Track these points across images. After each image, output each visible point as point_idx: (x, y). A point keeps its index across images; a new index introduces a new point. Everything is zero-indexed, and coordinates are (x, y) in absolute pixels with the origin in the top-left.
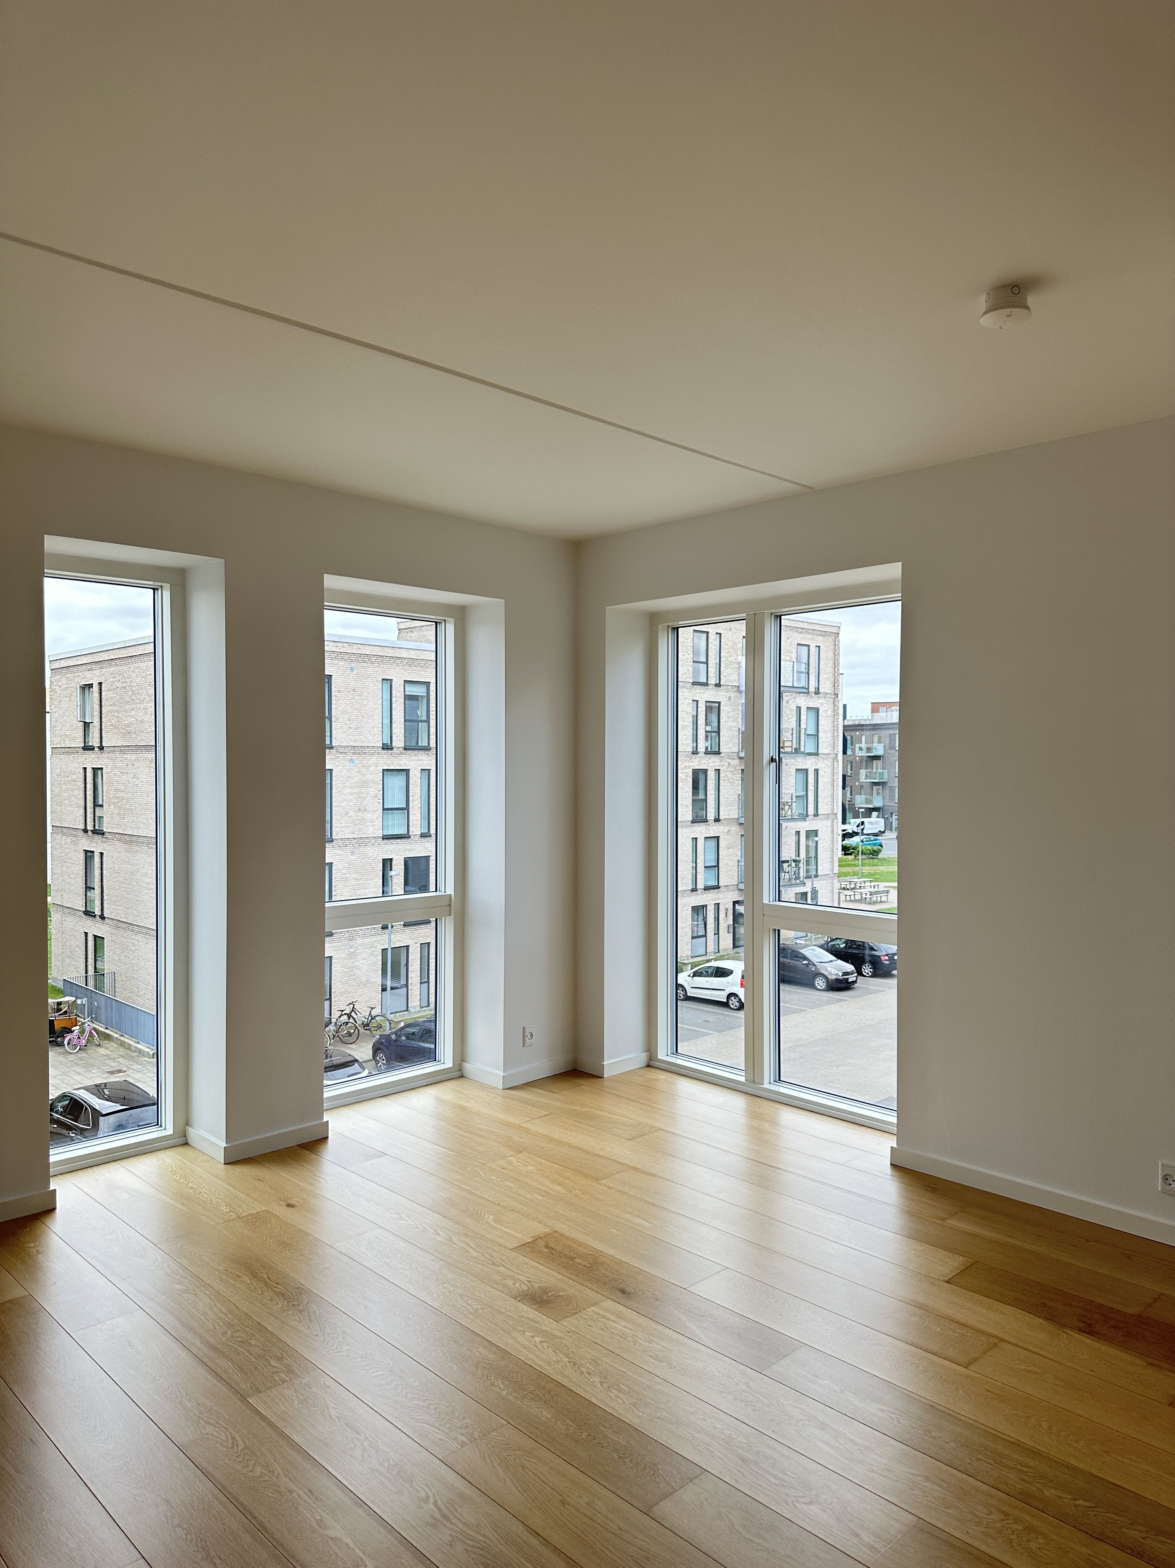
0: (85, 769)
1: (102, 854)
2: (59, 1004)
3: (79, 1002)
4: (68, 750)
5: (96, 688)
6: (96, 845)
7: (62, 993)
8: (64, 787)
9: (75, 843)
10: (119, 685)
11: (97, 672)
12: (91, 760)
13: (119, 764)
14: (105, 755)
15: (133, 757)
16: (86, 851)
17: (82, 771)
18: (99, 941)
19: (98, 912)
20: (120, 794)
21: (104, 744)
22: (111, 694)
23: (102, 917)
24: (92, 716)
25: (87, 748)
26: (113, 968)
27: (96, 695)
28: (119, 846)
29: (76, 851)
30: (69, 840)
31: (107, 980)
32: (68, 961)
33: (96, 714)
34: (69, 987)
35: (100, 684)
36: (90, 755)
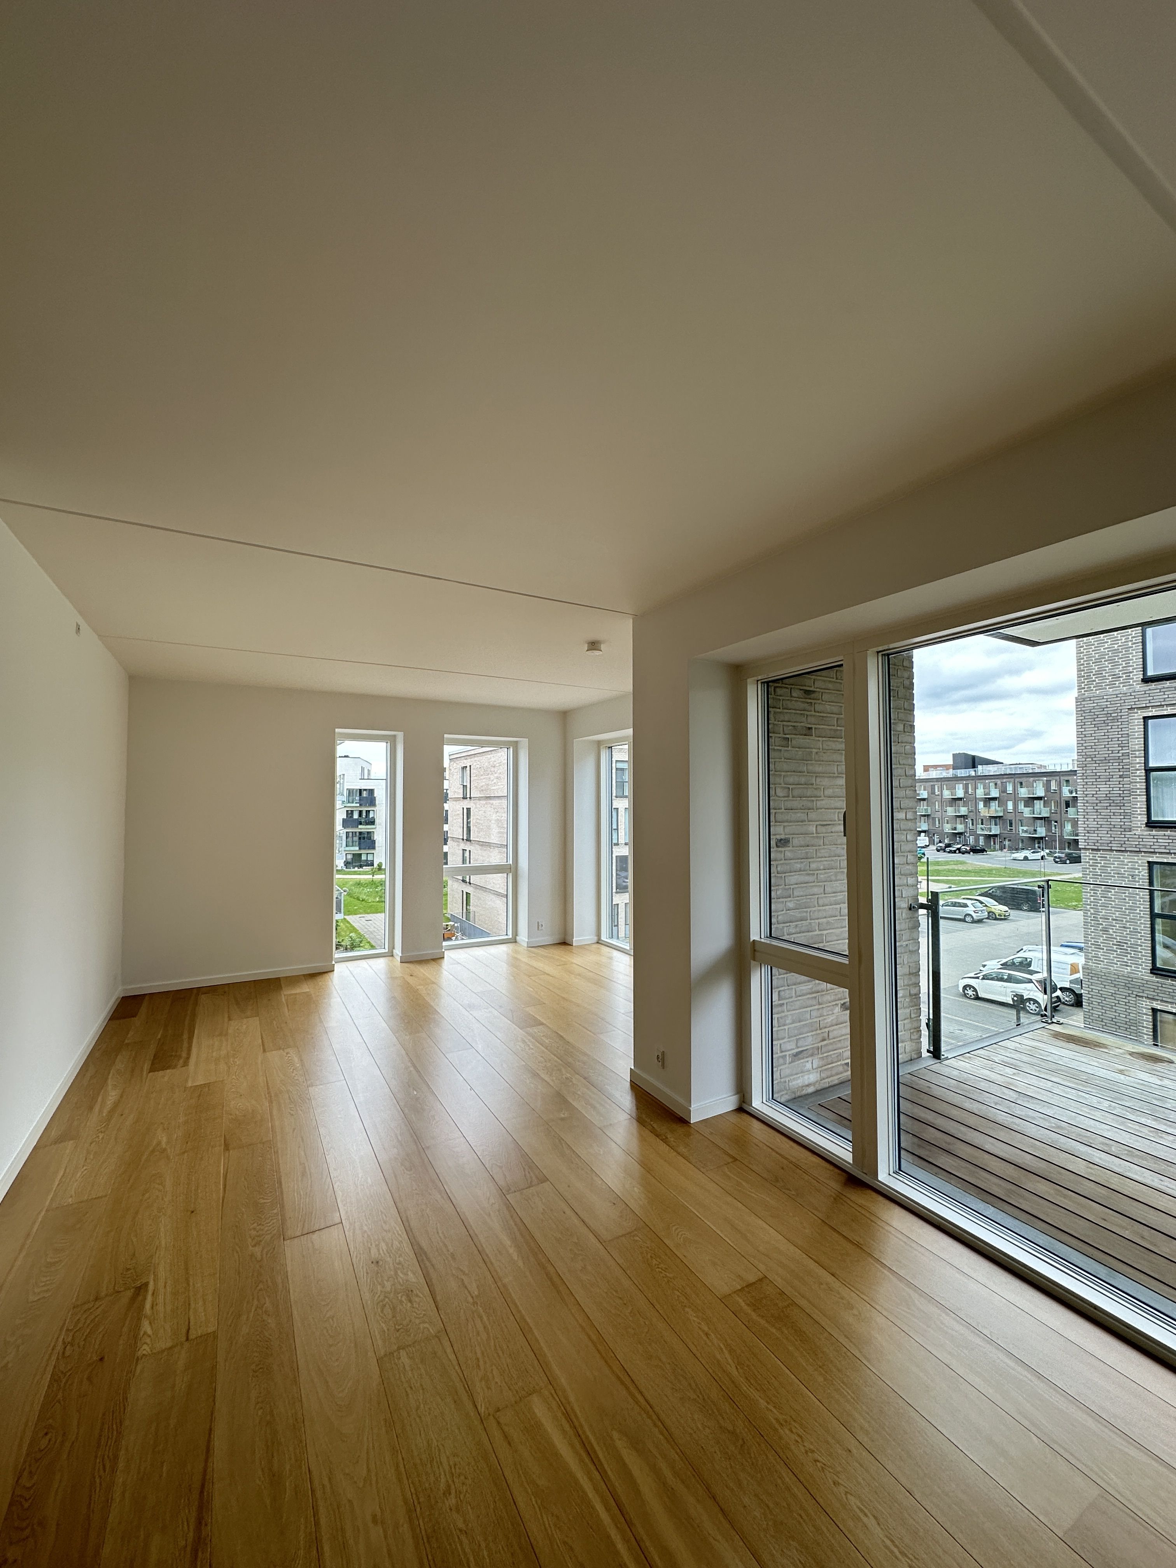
0: (463, 808)
1: (470, 851)
2: (447, 925)
3: (456, 925)
4: (457, 799)
5: (468, 768)
6: (468, 847)
7: (450, 920)
8: (454, 817)
9: (458, 845)
10: (478, 766)
11: (469, 760)
12: (466, 804)
13: (478, 806)
14: (472, 801)
15: (484, 802)
16: (463, 850)
17: (462, 809)
18: (468, 895)
19: (468, 881)
20: (478, 821)
21: (472, 796)
22: (475, 771)
23: (470, 883)
24: (467, 782)
25: (464, 798)
26: (474, 909)
27: (468, 772)
28: (478, 847)
29: (459, 849)
30: (456, 844)
31: (472, 915)
32: (455, 905)
33: (469, 781)
34: (453, 918)
35: (470, 766)
36: (466, 801)
